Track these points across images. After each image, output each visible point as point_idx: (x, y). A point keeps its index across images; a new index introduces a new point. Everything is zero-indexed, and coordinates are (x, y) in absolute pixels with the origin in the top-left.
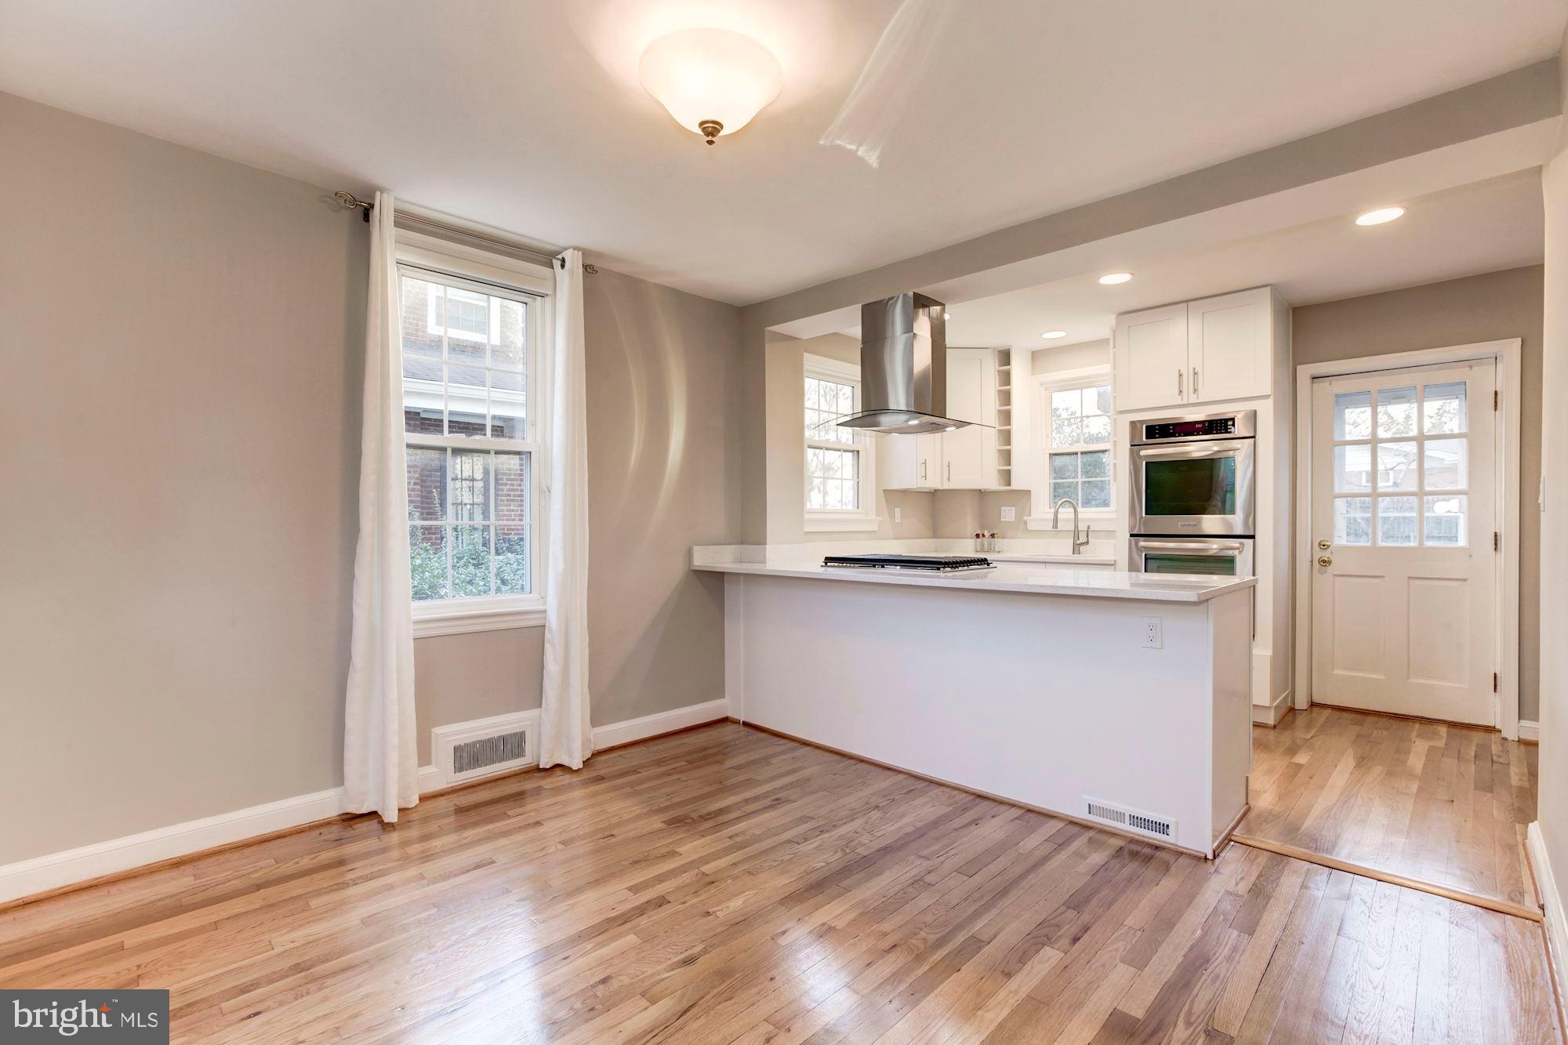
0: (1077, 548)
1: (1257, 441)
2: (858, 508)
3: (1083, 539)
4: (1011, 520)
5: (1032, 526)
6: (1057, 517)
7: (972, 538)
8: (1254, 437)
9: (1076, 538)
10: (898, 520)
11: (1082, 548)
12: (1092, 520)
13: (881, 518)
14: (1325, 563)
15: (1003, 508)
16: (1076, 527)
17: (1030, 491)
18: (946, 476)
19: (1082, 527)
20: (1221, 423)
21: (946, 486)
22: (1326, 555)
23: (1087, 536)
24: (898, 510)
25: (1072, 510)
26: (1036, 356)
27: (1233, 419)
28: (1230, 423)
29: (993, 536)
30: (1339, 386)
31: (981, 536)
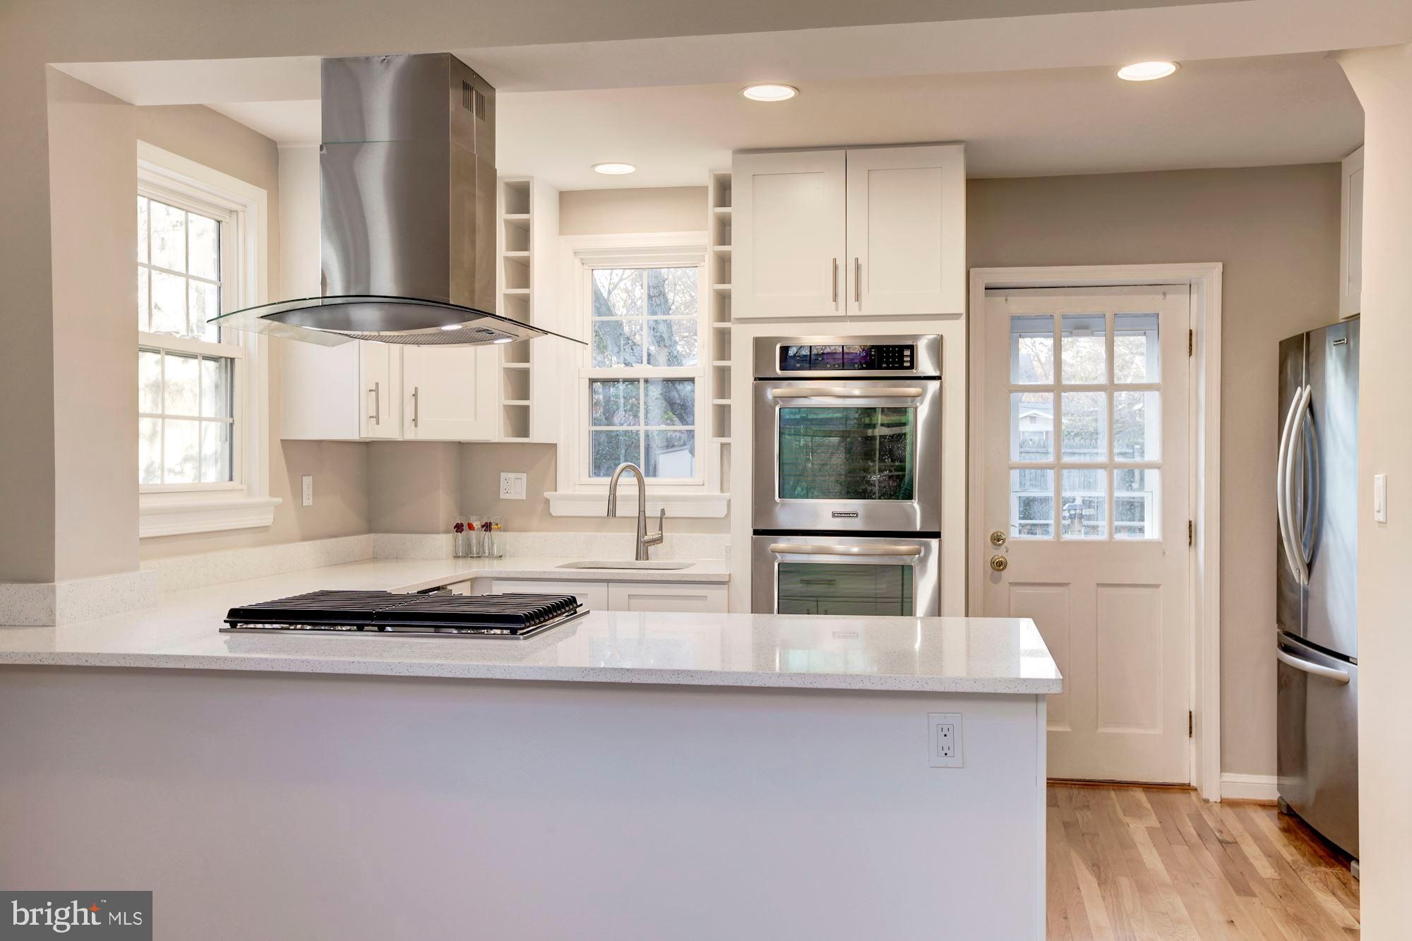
0: (642, 550)
1: (944, 385)
2: (231, 479)
3: (652, 533)
4: (519, 497)
5: (556, 511)
6: (615, 495)
7: (447, 532)
8: (939, 378)
9: (642, 531)
10: (308, 501)
11: (651, 549)
12: (665, 499)
13: (280, 500)
14: (1000, 565)
15: (503, 475)
16: (642, 510)
17: (555, 445)
18: (409, 415)
19: (652, 511)
20: (894, 352)
21: (410, 435)
22: (1000, 553)
23: (661, 529)
24: (308, 481)
25: (635, 480)
26: (566, 199)
27: (911, 348)
28: (907, 353)
29: (487, 527)
30: (1018, 305)
31: (465, 527)
